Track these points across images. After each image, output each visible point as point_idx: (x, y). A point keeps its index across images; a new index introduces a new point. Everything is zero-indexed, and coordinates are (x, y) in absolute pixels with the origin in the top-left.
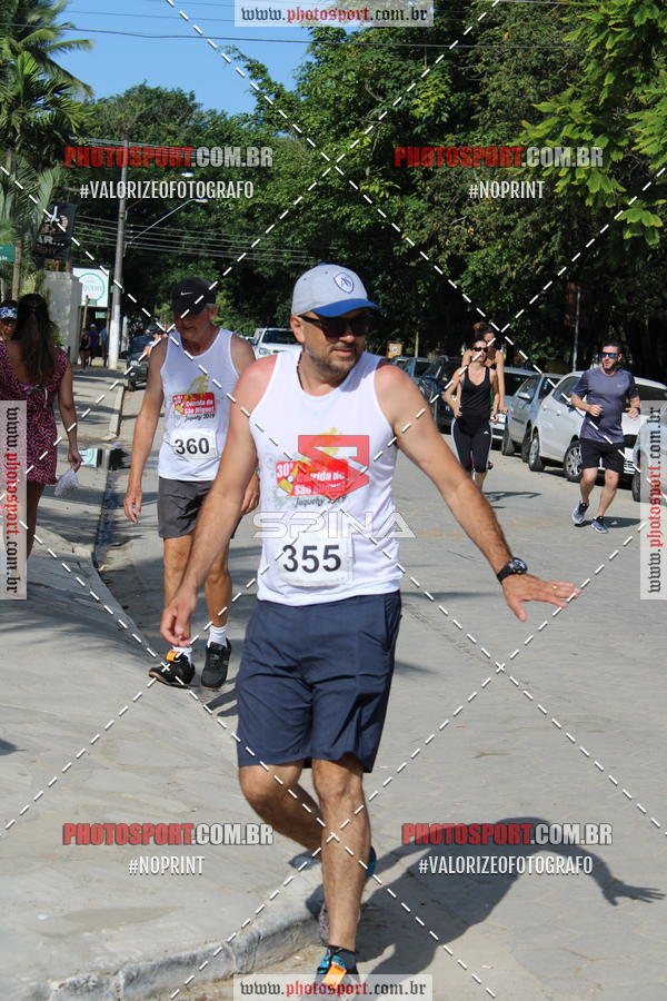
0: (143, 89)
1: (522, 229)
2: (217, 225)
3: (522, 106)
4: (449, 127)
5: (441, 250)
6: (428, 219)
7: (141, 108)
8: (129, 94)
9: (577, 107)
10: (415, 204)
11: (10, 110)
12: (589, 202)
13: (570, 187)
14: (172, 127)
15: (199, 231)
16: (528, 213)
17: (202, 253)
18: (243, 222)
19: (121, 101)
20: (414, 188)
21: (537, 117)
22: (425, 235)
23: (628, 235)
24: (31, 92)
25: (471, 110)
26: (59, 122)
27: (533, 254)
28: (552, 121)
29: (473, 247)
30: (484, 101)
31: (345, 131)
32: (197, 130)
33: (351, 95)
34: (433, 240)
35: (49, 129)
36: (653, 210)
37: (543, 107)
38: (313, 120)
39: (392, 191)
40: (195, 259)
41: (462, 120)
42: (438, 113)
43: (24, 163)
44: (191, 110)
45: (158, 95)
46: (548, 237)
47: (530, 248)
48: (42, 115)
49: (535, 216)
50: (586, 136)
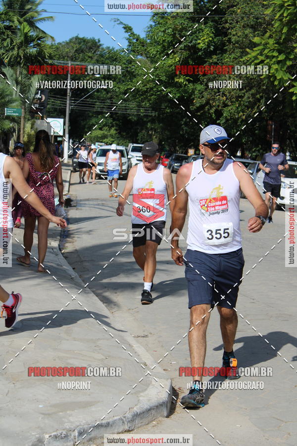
0: (77, 38)
1: (247, 97)
2: (111, 98)
3: (247, 42)
4: (214, 52)
5: (211, 107)
6: (205, 94)
7: (76, 46)
8: (71, 41)
9: (271, 41)
10: (199, 87)
11: (19, 48)
12: (276, 83)
14: (90, 54)
15: (103, 101)
16: (250, 90)
18: (123, 96)
19: (67, 43)
20: (199, 80)
21: (253, 45)
22: (204, 101)
23: (294, 98)
24: (27, 40)
25: (224, 45)
26: (40, 53)
27: (253, 108)
28: (261, 47)
29: (225, 105)
30: (229, 41)
31: (168, 55)
32: (101, 56)
33: (170, 39)
34: (207, 103)
35: (36, 56)
37: (256, 40)
38: (153, 51)
39: (189, 81)
40: (101, 113)
41: (220, 49)
42: (209, 46)
43: (25, 72)
44: (99, 47)
45: (84, 41)
46: (259, 100)
47: (251, 105)
48: (33, 50)
49: (253, 91)
50: (275, 54)
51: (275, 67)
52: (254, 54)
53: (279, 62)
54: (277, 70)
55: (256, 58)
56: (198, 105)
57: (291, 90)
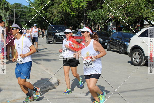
0: (16, 3)
2: (25, 18)
3: (59, 2)
4: (51, 5)
5: (51, 18)
6: (49, 15)
7: (16, 5)
8: (14, 4)
9: (66, 2)
10: (48, 14)
11: (2, 6)
12: (67, 12)
13: (65, 10)
14: (19, 7)
15: (23, 18)
16: (60, 14)
17: (24, 20)
18: (28, 17)
19: (13, 5)
20: (47, 12)
21: (61, 3)
22: (49, 17)
23: (72, 15)
24: (5, 4)
25: (53, 3)
27: (61, 18)
28: (63, 3)
29: (54, 18)
30: (55, 2)
31: (40, 6)
32: (22, 7)
33: (40, 2)
34: (50, 17)
35: (7, 8)
36: (74, 13)
37: (62, 2)
38: (36, 5)
39: (45, 12)
40: (23, 21)
41: (52, 4)
42: (49, 4)
43: (5, 11)
44: (21, 5)
45: (17, 4)
47: (61, 17)
48: (6, 6)
49: (61, 14)
50: (67, 5)
51: (67, 8)
52: (62, 5)
53: (67, 7)
54: (67, 9)
55: (62, 6)
56: (48, 18)
57: (71, 14)
